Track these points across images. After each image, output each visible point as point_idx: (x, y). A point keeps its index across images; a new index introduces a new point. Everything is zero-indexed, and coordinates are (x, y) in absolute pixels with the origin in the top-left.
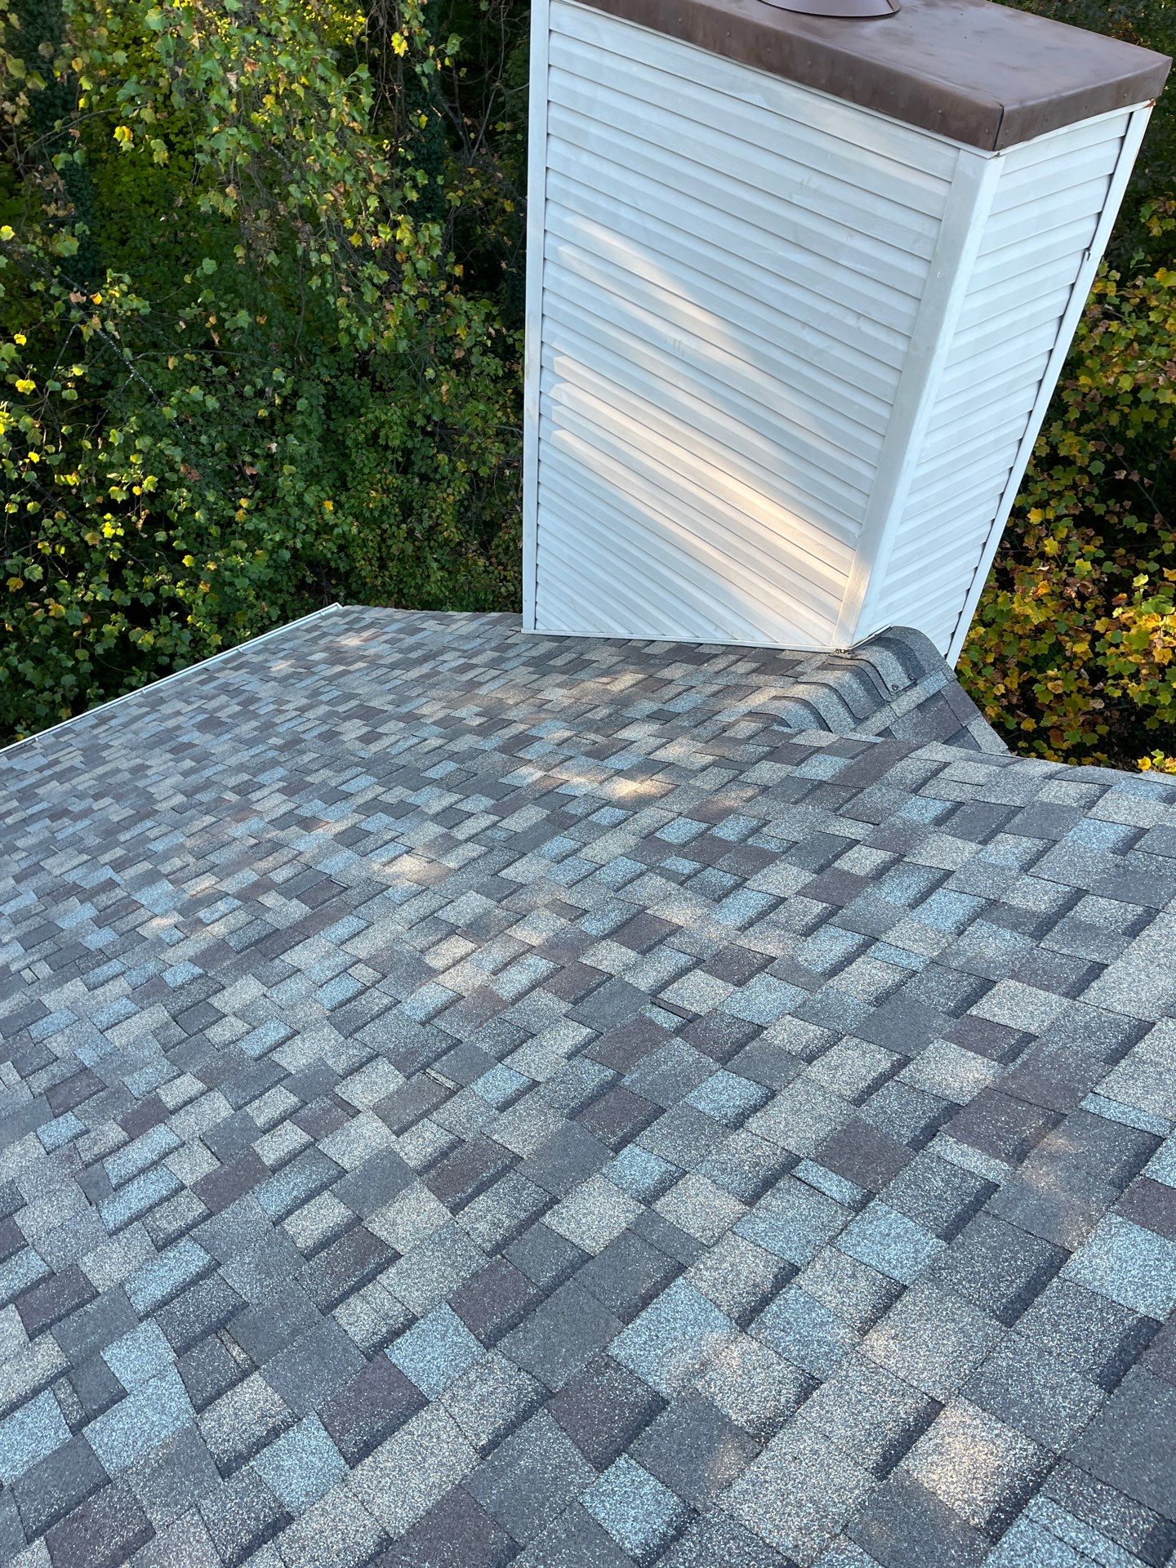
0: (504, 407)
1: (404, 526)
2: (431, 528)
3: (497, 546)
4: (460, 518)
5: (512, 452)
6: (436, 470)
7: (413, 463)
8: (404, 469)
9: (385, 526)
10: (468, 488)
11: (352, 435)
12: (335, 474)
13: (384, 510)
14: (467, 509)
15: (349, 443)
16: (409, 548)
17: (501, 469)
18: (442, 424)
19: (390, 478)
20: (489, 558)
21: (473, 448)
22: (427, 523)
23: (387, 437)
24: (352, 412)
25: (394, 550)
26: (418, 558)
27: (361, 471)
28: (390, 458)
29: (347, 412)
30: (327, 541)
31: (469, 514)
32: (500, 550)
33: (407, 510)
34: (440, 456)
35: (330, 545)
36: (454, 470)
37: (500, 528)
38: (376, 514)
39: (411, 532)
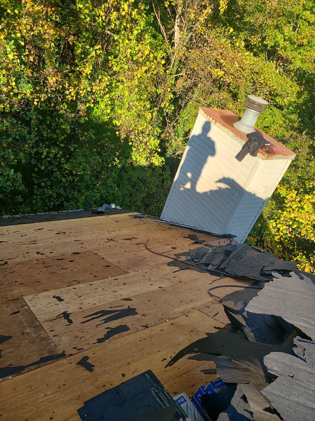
2: (135, 201)
5: (158, 191)
6: (140, 189)
7: (136, 186)
8: (133, 187)
9: (125, 198)
10: (146, 195)
11: (125, 177)
13: (126, 194)
14: (144, 200)
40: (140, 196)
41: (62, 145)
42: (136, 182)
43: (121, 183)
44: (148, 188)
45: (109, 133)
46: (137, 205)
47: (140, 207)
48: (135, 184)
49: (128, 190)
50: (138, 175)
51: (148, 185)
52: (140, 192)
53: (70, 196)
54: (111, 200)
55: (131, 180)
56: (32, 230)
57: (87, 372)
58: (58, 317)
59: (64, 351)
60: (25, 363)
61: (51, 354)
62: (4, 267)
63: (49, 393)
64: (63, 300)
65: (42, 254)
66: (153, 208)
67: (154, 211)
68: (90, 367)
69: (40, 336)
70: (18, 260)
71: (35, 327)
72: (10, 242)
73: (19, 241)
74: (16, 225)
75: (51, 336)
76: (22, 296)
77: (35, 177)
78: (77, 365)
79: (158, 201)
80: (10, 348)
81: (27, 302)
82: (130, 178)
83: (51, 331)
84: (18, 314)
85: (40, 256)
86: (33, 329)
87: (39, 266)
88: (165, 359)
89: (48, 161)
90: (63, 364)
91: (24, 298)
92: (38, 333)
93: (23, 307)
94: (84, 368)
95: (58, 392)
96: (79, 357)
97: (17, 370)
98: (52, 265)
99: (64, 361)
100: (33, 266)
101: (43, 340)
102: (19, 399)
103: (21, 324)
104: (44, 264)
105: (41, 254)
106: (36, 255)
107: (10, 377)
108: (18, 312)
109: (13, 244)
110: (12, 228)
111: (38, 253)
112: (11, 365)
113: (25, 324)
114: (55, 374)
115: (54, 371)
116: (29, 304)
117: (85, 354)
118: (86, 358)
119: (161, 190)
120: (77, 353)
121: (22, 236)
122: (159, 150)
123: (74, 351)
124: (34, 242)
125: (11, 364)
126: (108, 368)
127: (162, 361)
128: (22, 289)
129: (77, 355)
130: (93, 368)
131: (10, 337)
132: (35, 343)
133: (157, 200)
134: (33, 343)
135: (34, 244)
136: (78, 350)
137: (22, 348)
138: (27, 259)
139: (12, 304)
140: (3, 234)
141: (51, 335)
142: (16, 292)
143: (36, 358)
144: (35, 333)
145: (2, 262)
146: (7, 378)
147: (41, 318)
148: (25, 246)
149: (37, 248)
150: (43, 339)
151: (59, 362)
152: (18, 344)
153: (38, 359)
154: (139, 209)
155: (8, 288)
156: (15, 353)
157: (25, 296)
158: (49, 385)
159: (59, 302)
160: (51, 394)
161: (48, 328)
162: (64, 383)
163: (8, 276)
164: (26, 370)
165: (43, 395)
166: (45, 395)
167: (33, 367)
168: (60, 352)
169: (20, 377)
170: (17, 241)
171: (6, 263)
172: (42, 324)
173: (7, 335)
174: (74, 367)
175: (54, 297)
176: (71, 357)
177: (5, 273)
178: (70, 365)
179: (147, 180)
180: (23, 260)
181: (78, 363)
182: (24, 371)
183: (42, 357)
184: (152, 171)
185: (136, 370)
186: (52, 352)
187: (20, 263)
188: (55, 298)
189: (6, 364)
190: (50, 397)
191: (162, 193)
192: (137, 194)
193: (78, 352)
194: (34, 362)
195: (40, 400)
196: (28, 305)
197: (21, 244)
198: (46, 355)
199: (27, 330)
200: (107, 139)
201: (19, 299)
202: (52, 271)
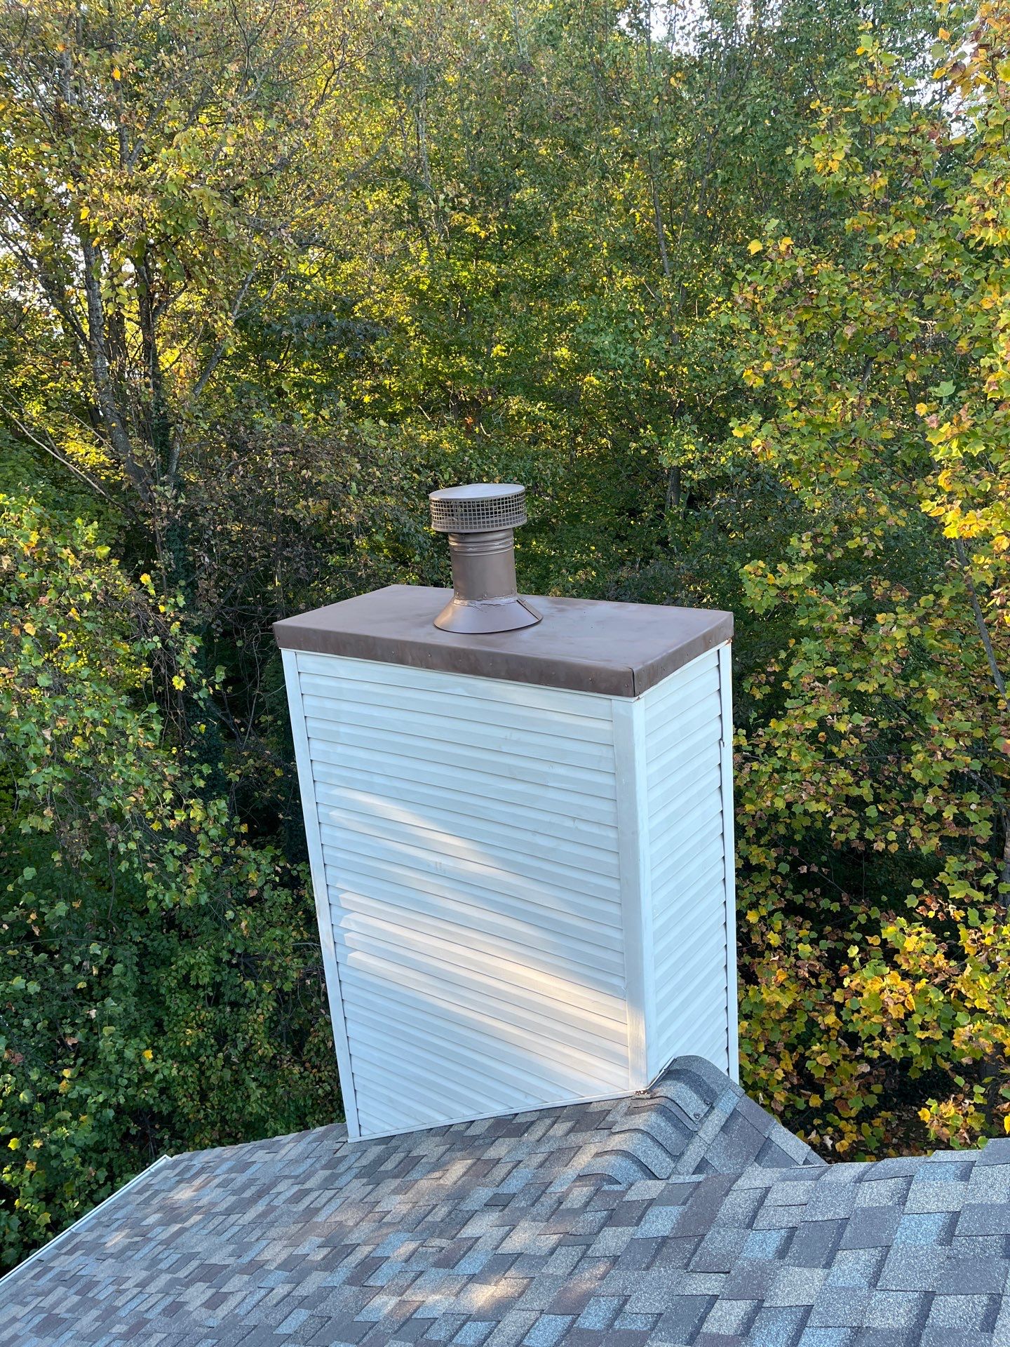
0: (297, 927)
1: (220, 1055)
2: (246, 1050)
3: (309, 1051)
4: (271, 1032)
5: (310, 963)
6: (244, 996)
7: (224, 995)
8: (215, 1001)
9: (203, 1059)
10: (275, 1004)
11: (166, 983)
12: (152, 1022)
13: (201, 1044)
14: (277, 1023)
15: (163, 991)
16: (227, 1075)
17: (302, 980)
18: (246, 954)
19: (203, 1013)
20: (303, 1064)
21: (275, 968)
22: (241, 1047)
23: (197, 978)
24: (163, 963)
25: (214, 1080)
26: (236, 1081)
27: (176, 1014)
28: (202, 995)
29: (158, 963)
30: (147, 1088)
31: (280, 1028)
32: (312, 1054)
33: (222, 1038)
34: (247, 983)
35: (152, 1091)
36: (260, 992)
37: (309, 1034)
38: (193, 1049)
39: (227, 1059)
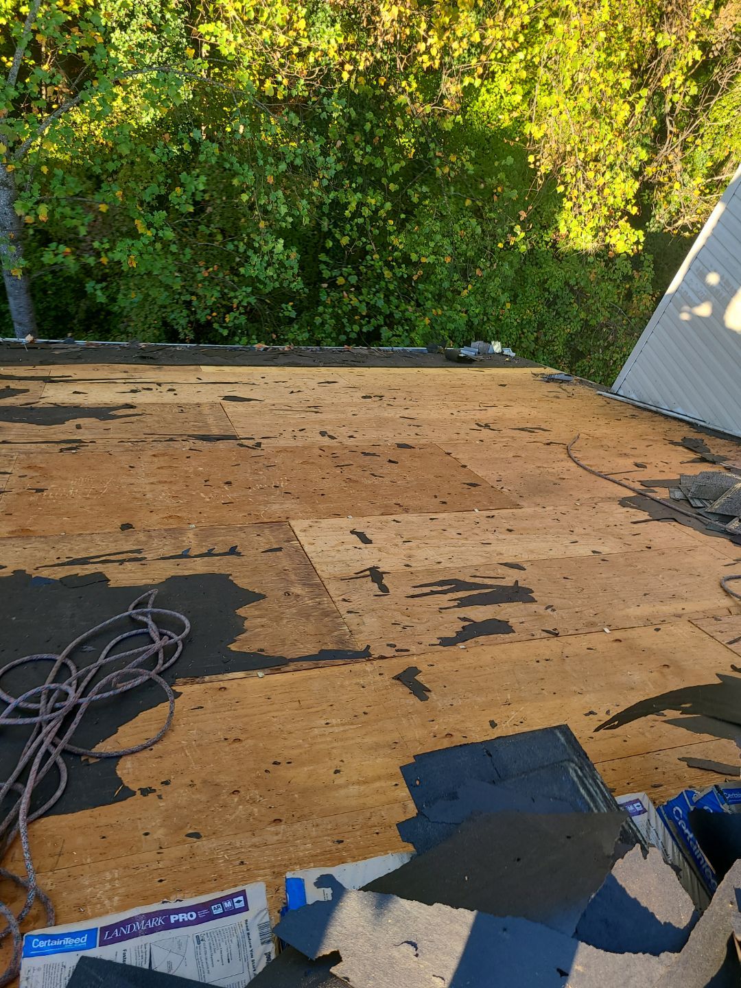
29: (534, 263)
36: (577, 316)
40: (564, 330)
41: (393, 187)
42: (559, 294)
43: (520, 291)
44: (588, 310)
45: (510, 160)
46: (553, 352)
47: (559, 357)
48: (556, 297)
49: (534, 312)
50: (567, 276)
51: (591, 301)
52: (565, 320)
53: (397, 315)
54: (490, 334)
55: (546, 286)
56: (313, 384)
57: (413, 700)
58: (359, 575)
59: (368, 647)
60: (290, 655)
61: (341, 647)
62: (254, 453)
63: (334, 721)
64: (370, 542)
65: (332, 437)
66: (591, 362)
67: (593, 371)
68: (420, 691)
69: (321, 607)
70: (282, 443)
71: (311, 585)
72: (267, 401)
73: (286, 401)
74: (281, 368)
75: (343, 611)
76: (288, 518)
77: (325, 263)
78: (394, 681)
79: (607, 348)
80: (260, 617)
81: (297, 533)
82: (545, 281)
83: (344, 600)
84: (278, 553)
85: (326, 441)
86: (307, 590)
87: (324, 461)
88: (591, 713)
89: (357, 224)
90: (365, 671)
91: (293, 523)
92: (317, 600)
93: (289, 541)
94: (407, 690)
95: (352, 724)
96: (400, 665)
97: (275, 664)
98: (351, 463)
99: (368, 667)
100: (311, 461)
101: (327, 616)
102: (275, 719)
103: (285, 574)
104: (335, 460)
105: (330, 436)
106: (320, 438)
107: (260, 674)
108: (280, 549)
109: (273, 408)
110: (273, 372)
111: (323, 434)
112: (262, 650)
113: (293, 577)
114: (349, 689)
115: (347, 683)
116: (301, 536)
117: (413, 661)
118: (413, 671)
119: (619, 318)
120: (394, 657)
121: (292, 392)
122: (634, 211)
123: (389, 652)
124: (316, 409)
125: (262, 648)
126: (460, 700)
127: (586, 715)
128: (289, 505)
129: (394, 660)
130: (427, 694)
131: (261, 597)
132: (312, 619)
133: (606, 344)
134: (308, 616)
135: (316, 412)
136: (397, 651)
137: (285, 621)
138: (300, 444)
139: (267, 532)
140: (253, 384)
141: (343, 608)
142: (277, 508)
143: (312, 649)
144: (312, 599)
145: (251, 441)
146: (254, 673)
147: (324, 570)
148: (298, 416)
149: (321, 422)
150: (326, 614)
151: (357, 667)
152: (276, 614)
153: (314, 651)
154: (557, 362)
155: (261, 498)
156: (271, 630)
157: (293, 519)
158: (334, 707)
159: (362, 545)
160: (337, 725)
161: (337, 592)
162: (366, 710)
163: (261, 473)
164: (292, 666)
165: (324, 722)
166: (327, 724)
167: (305, 664)
168: (361, 647)
169: (278, 677)
170: (281, 401)
171: (259, 445)
172: (326, 583)
173: (256, 591)
174: (388, 683)
175: (353, 532)
176: (381, 662)
177: (256, 467)
178: (378, 678)
179: (588, 289)
180: (292, 443)
181: (397, 678)
182: (287, 669)
183: (323, 648)
184: (606, 266)
185: (522, 720)
186: (342, 642)
187: (285, 450)
188: (354, 536)
189: (252, 647)
190: (336, 730)
191: (621, 326)
192: (558, 323)
193: (396, 654)
194: (307, 654)
195: (316, 731)
196: (299, 538)
197: (289, 408)
198: (331, 647)
199: (297, 590)
200: (501, 175)
201: (280, 524)
202: (350, 476)
